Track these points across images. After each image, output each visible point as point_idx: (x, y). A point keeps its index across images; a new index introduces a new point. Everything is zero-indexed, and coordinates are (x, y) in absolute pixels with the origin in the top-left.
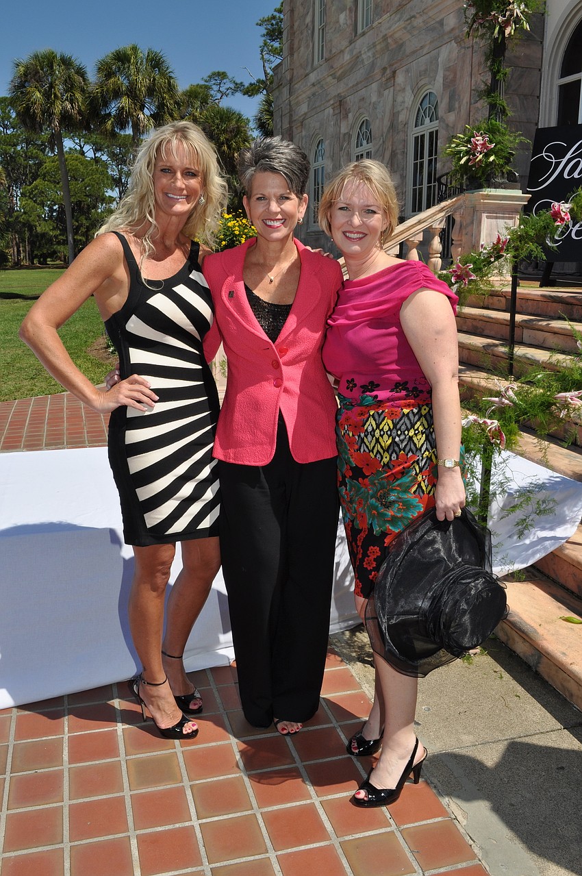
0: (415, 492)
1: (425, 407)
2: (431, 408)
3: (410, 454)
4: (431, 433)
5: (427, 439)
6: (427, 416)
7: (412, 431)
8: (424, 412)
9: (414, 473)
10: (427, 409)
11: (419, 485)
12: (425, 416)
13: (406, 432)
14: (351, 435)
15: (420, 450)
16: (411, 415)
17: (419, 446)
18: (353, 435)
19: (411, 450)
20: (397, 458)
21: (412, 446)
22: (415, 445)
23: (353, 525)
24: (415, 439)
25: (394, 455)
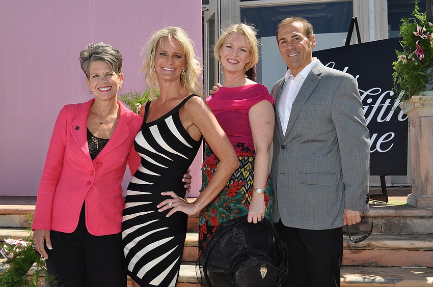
0: (244, 204)
1: (251, 157)
2: (254, 159)
3: (241, 181)
4: (253, 172)
5: (250, 174)
6: (252, 163)
7: (243, 169)
8: (250, 160)
9: (243, 192)
10: (252, 159)
11: (247, 199)
12: (251, 162)
13: (240, 170)
14: (209, 170)
15: (246, 179)
16: (243, 160)
17: (246, 177)
18: (210, 170)
19: (241, 179)
20: (234, 183)
21: (242, 177)
22: (244, 176)
23: (207, 224)
24: (244, 173)
25: (232, 181)
